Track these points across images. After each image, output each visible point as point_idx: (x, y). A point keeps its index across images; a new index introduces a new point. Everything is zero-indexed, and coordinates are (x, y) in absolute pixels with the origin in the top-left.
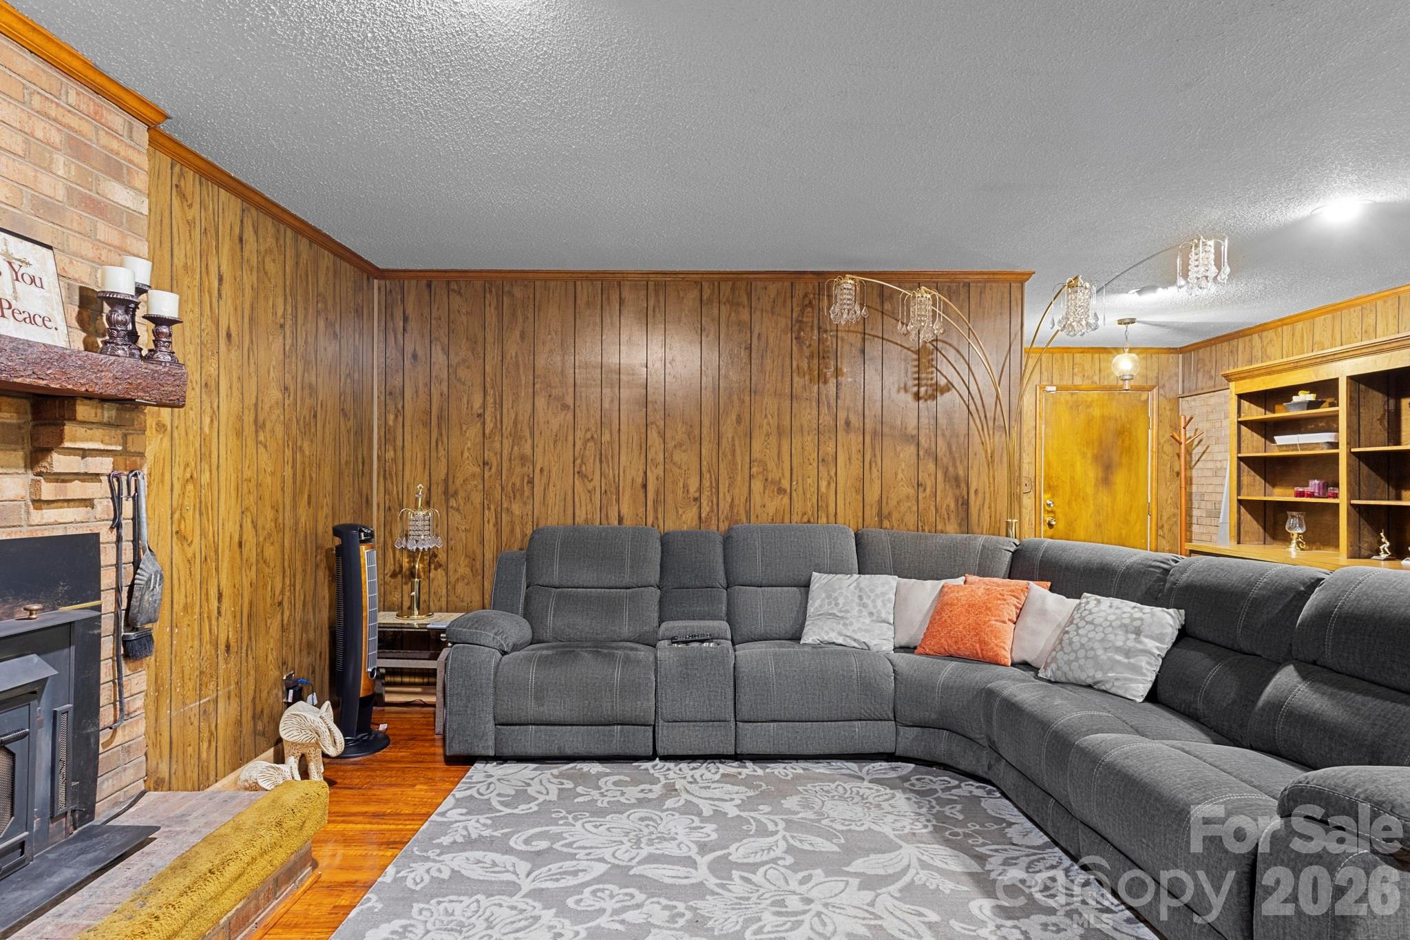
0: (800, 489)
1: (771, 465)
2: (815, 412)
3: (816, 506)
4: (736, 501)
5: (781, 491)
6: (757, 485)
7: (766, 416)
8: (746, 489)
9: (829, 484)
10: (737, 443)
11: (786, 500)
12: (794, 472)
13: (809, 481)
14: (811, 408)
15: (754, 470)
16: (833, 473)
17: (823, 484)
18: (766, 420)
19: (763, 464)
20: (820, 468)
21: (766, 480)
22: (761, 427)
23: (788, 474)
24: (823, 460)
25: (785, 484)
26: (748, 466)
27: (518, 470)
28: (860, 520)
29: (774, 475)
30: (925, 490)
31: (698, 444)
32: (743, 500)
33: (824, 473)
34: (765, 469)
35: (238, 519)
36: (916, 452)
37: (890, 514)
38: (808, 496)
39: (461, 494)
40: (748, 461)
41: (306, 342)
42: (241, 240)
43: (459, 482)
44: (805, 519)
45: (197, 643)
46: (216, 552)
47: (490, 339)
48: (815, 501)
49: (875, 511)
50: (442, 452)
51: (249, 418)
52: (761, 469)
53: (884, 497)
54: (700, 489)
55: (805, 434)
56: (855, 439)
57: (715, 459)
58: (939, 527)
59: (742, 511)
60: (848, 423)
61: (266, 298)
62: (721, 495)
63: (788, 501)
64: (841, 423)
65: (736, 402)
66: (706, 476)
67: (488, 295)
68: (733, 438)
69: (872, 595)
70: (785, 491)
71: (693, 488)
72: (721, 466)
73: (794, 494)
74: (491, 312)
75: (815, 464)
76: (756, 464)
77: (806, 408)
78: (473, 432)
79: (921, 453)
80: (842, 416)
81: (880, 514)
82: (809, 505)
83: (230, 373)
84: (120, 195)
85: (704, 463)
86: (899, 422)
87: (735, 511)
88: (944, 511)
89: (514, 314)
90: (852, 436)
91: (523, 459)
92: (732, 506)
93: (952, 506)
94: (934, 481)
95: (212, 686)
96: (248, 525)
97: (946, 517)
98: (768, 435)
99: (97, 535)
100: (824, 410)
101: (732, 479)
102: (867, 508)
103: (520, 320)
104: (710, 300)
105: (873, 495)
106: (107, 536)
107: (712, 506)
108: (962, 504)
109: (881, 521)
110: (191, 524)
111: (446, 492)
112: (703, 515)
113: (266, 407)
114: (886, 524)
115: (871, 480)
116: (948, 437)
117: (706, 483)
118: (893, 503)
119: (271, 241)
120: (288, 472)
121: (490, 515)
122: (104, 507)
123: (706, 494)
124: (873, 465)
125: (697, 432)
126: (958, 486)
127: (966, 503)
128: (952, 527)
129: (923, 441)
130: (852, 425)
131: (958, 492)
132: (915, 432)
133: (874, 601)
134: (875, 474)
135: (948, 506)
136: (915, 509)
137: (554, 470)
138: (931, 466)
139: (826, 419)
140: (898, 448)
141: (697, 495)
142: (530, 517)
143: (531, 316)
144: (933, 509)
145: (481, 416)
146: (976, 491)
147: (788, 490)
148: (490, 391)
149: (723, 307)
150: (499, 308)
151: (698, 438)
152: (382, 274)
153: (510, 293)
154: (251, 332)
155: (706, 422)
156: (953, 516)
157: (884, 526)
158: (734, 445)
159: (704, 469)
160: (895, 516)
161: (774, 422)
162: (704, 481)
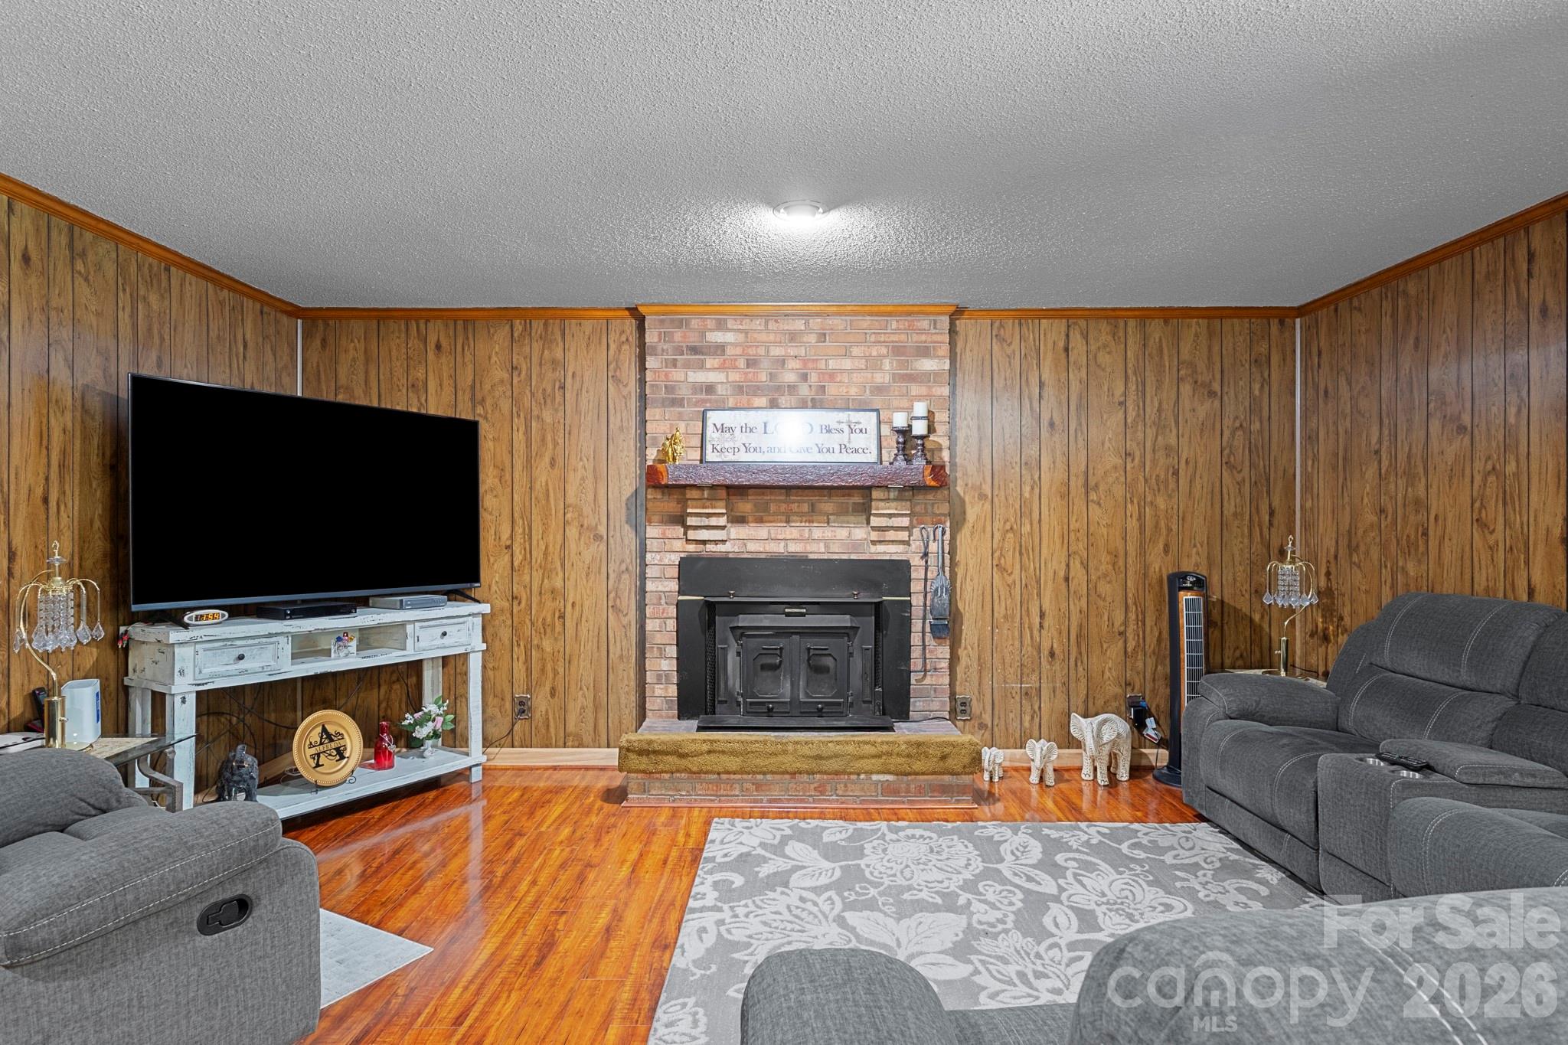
27: (1412, 518)
35: (1064, 559)
39: (1362, 548)
41: (1160, 410)
42: (1066, 350)
43: (1360, 532)
45: (1017, 643)
46: (1039, 582)
47: (1385, 358)
50: (1347, 499)
51: (1076, 484)
61: (1100, 386)
67: (1384, 303)
74: (1387, 321)
78: (1371, 472)
83: (1053, 451)
84: (928, 365)
89: (1408, 318)
91: (1417, 502)
95: (1034, 677)
96: (1076, 565)
99: (907, 562)
103: (1414, 322)
106: (916, 561)
110: (1011, 560)
111: (1349, 546)
113: (1100, 472)
119: (1105, 337)
120: (1133, 524)
121: (1386, 574)
122: (917, 545)
137: (1450, 516)
142: (1425, 579)
143: (1424, 314)
145: (1377, 452)
148: (1386, 421)
150: (1394, 315)
152: (1301, 311)
153: (1405, 293)
154: (1079, 419)
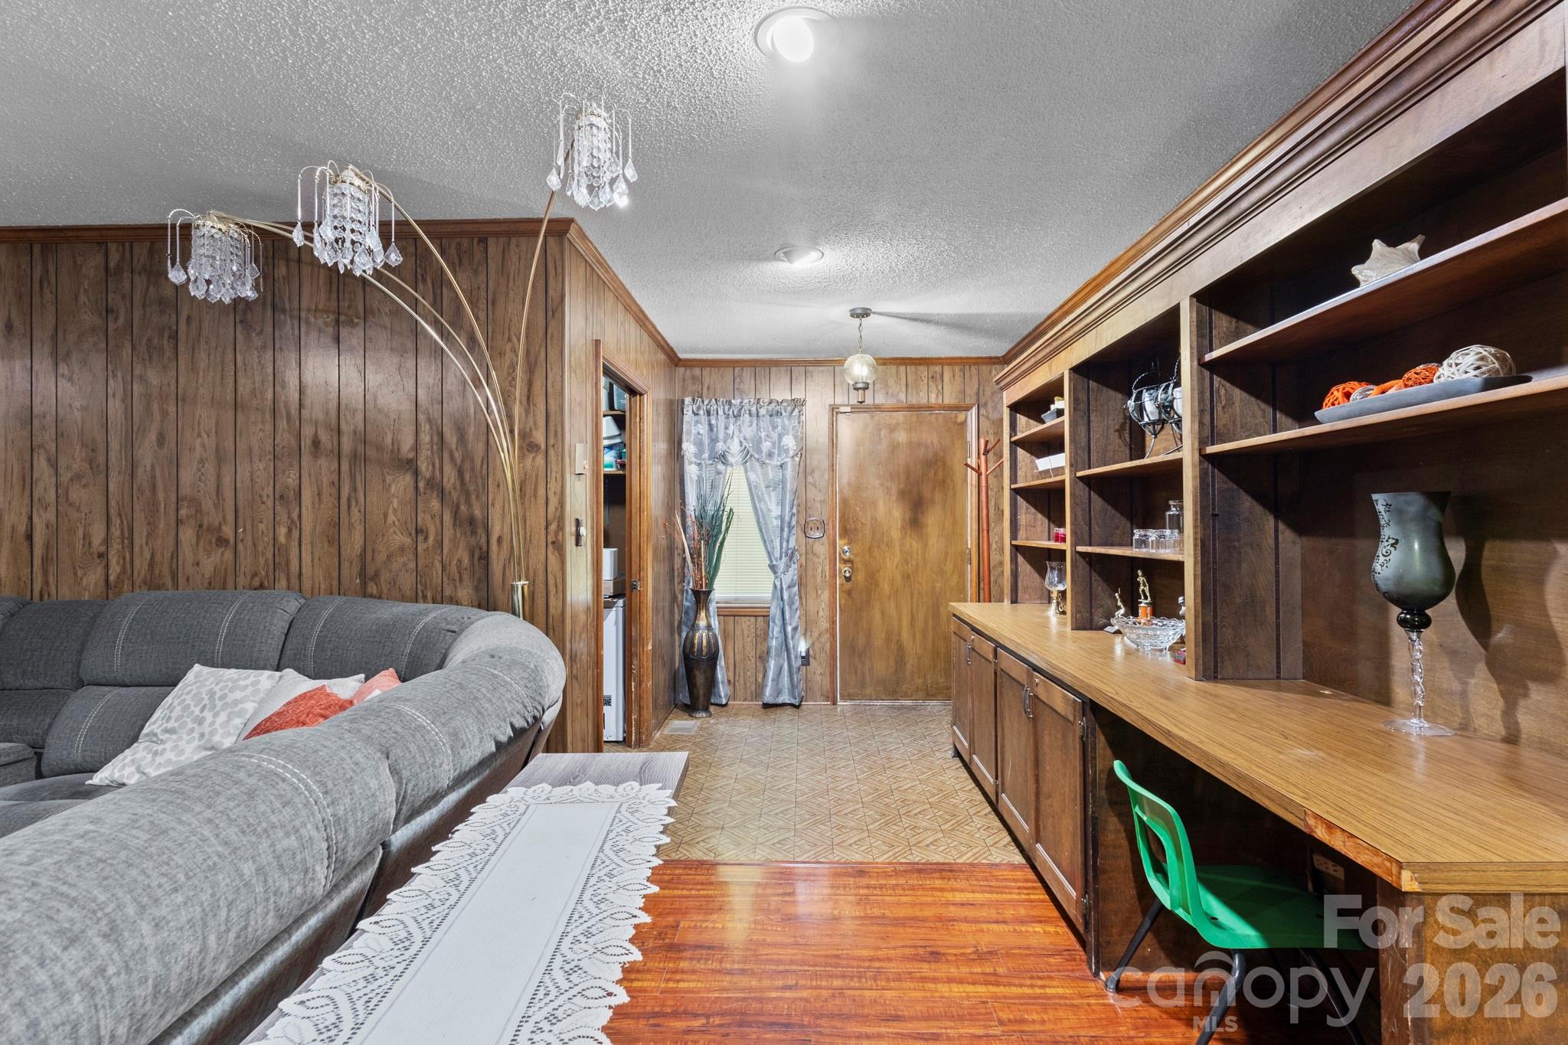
0: (249, 538)
1: (208, 505)
2: (269, 427)
3: (271, 562)
4: (158, 557)
5: (222, 542)
6: (187, 534)
7: (199, 435)
8: (170, 541)
9: (290, 530)
10: (158, 473)
11: (228, 555)
12: (240, 514)
13: (262, 527)
14: (263, 422)
15: (183, 512)
16: (295, 515)
17: (282, 531)
18: (199, 441)
19: (196, 503)
20: (278, 508)
21: (200, 526)
22: (192, 450)
23: (231, 518)
24: (282, 497)
25: (228, 531)
26: (173, 506)
28: (335, 583)
29: (212, 518)
30: (426, 539)
31: (103, 476)
32: (168, 555)
33: (283, 516)
34: (199, 511)
36: (412, 484)
37: (377, 574)
38: (260, 549)
40: (174, 499)
44: (256, 582)
48: (270, 556)
49: (356, 570)
52: (193, 511)
53: (369, 549)
54: (107, 541)
55: (256, 459)
56: (327, 466)
57: (127, 497)
58: (447, 593)
59: (166, 571)
60: (316, 443)
62: (136, 550)
63: (232, 556)
64: (306, 443)
65: (157, 416)
66: (116, 521)
68: (153, 466)
69: (219, 704)
70: (227, 542)
71: (97, 539)
72: (136, 507)
73: (240, 547)
75: (270, 503)
76: (185, 503)
77: (255, 423)
79: (421, 485)
80: (308, 432)
81: (363, 574)
82: (262, 561)
85: (113, 503)
86: (388, 440)
87: (157, 572)
88: (454, 569)
90: (323, 462)
92: (152, 564)
93: (466, 561)
94: (439, 526)
97: (457, 577)
98: (202, 461)
100: (283, 424)
101: (152, 524)
102: (345, 566)
104: (119, 270)
105: (353, 543)
107: (124, 566)
108: (480, 558)
109: (364, 585)
112: (112, 578)
114: (372, 588)
115: (351, 526)
116: (459, 461)
117: (116, 532)
118: (382, 557)
123: (116, 546)
124: (353, 503)
125: (101, 459)
126: (474, 533)
127: (485, 557)
128: (465, 592)
129: (423, 466)
130: (322, 446)
131: (473, 541)
132: (411, 455)
133: (216, 715)
134: (356, 514)
135: (460, 561)
136: (412, 565)
138: (435, 504)
139: (285, 438)
140: (389, 478)
141: (103, 549)
144: (438, 566)
146: (500, 540)
147: (232, 541)
149: (137, 279)
151: (103, 467)
155: (114, 445)
156: (466, 577)
157: (369, 590)
158: (154, 477)
159: (112, 512)
160: (385, 576)
161: (210, 443)
162: (113, 529)
